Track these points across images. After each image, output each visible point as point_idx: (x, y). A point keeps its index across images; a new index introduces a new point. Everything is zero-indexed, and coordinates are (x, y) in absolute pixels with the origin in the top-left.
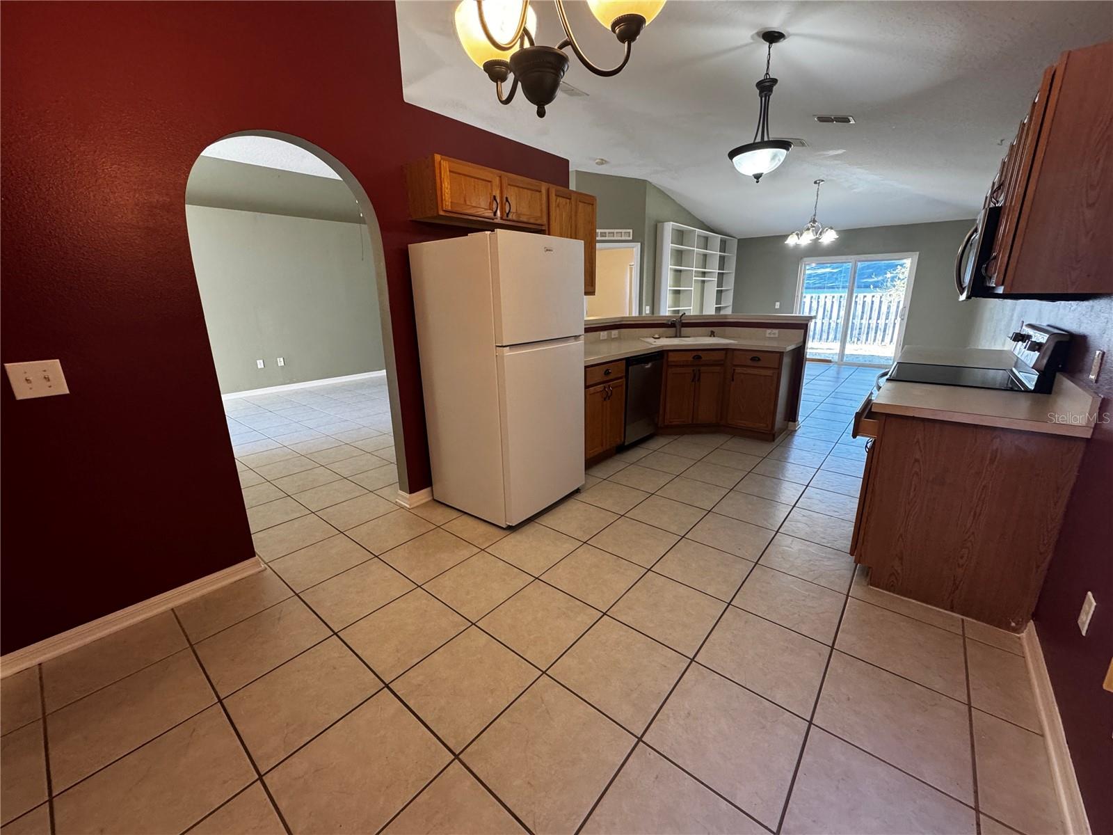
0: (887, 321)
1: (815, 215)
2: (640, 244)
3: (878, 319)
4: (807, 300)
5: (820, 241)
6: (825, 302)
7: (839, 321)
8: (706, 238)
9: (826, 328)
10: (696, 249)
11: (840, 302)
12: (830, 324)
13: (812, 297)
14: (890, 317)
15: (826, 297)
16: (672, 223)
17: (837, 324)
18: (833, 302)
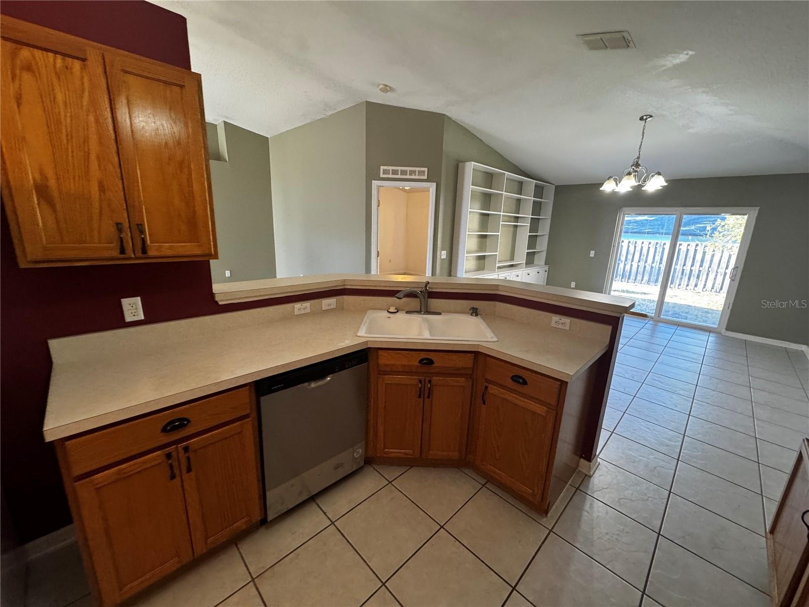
0: (701, 269)
1: (638, 158)
2: (435, 183)
3: (692, 265)
4: (625, 245)
5: (643, 189)
6: (642, 247)
7: (654, 265)
8: (521, 183)
9: (641, 270)
10: (504, 193)
11: (656, 248)
12: (645, 267)
13: (629, 242)
14: (704, 265)
15: (643, 243)
16: (473, 163)
17: (652, 267)
18: (649, 248)
